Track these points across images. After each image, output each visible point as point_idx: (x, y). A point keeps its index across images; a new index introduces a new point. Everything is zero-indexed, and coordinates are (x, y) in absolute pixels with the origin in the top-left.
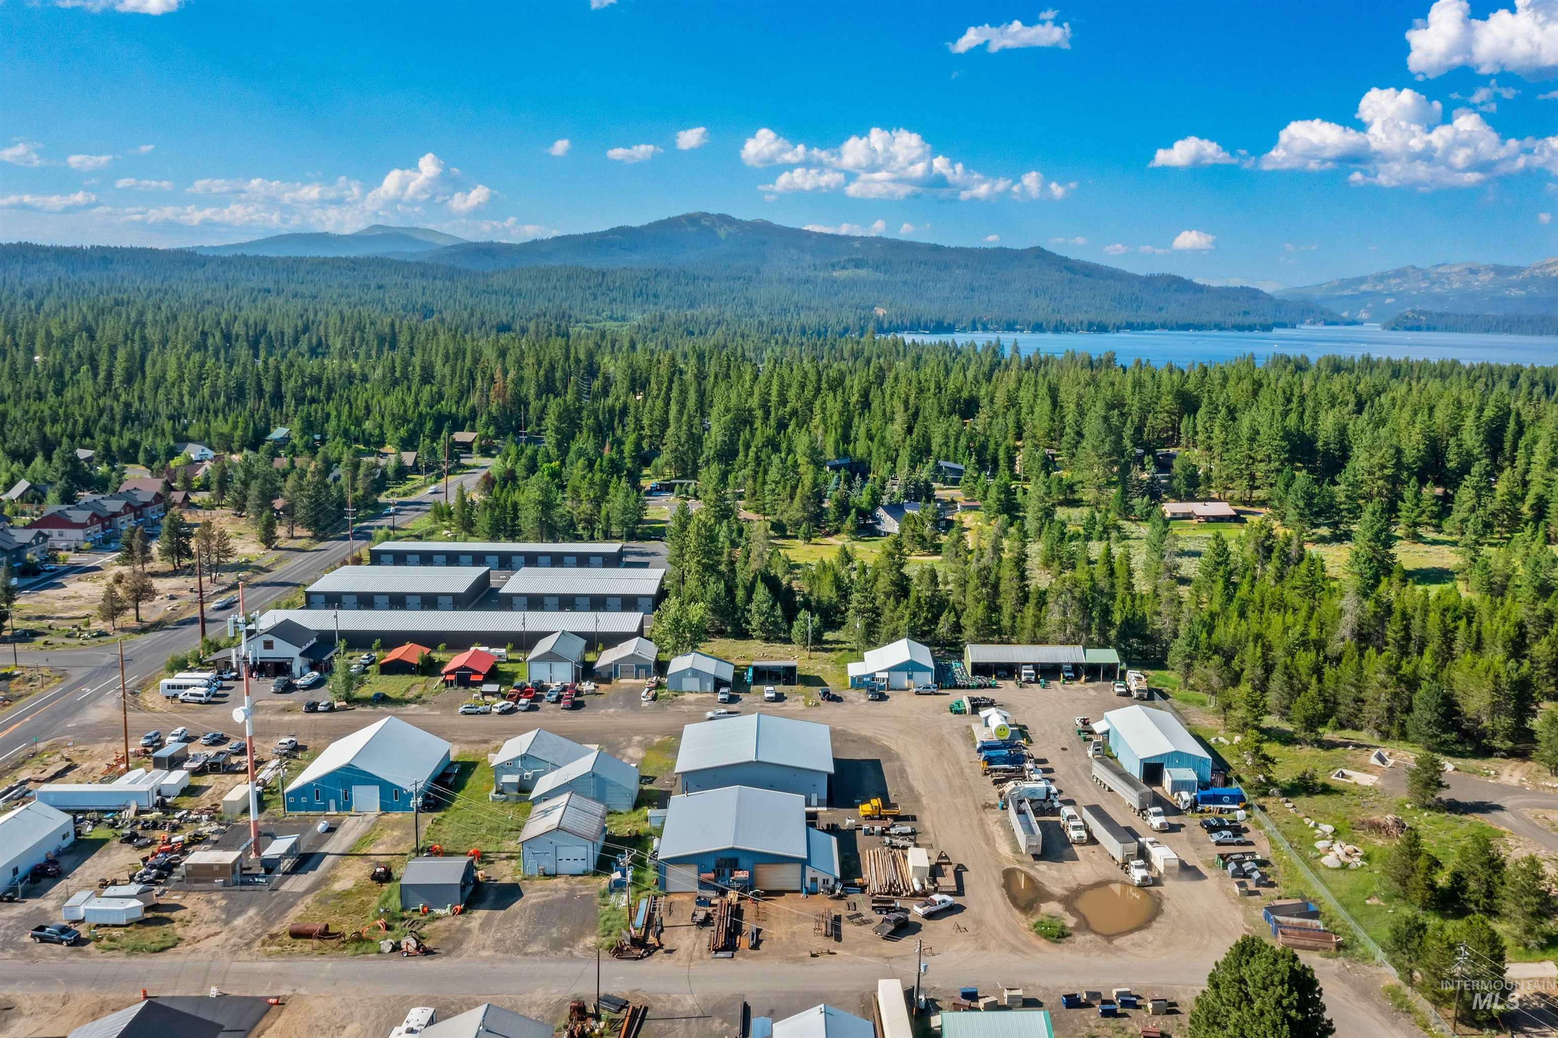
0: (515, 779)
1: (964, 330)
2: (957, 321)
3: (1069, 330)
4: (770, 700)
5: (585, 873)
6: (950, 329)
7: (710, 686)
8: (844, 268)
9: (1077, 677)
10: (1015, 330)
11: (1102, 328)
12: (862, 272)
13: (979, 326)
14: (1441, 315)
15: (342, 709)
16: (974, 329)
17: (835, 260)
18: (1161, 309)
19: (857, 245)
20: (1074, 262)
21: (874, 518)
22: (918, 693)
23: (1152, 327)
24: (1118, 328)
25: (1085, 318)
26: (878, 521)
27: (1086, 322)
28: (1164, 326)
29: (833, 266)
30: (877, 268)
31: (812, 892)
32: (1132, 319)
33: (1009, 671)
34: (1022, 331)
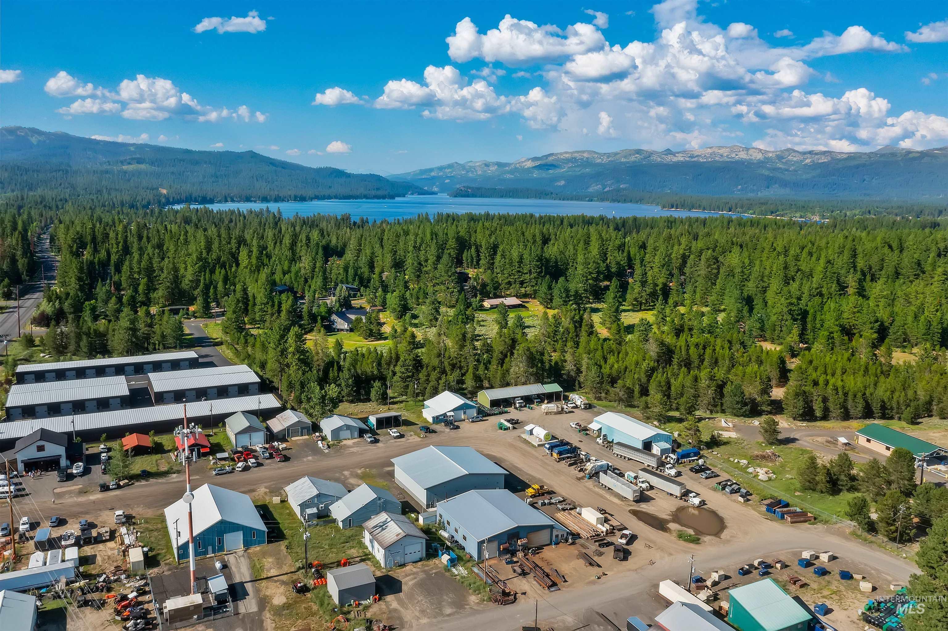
0: (314, 510)
1: (220, 202)
2: (215, 196)
3: (283, 200)
4: (397, 437)
5: (421, 560)
6: (211, 201)
7: (356, 434)
8: (129, 164)
9: (542, 401)
10: (251, 201)
11: (303, 199)
12: (143, 166)
13: (229, 199)
14: (478, 189)
15: (126, 485)
16: (226, 201)
17: (122, 158)
18: (330, 187)
19: (132, 149)
20: (273, 159)
21: (330, 321)
22: (473, 422)
23: (329, 197)
24: (311, 199)
25: (292, 193)
26: (333, 322)
27: (293, 196)
28: (336, 197)
29: (122, 162)
30: (152, 163)
31: (557, 544)
32: (317, 194)
33: (507, 402)
34: (255, 202)
